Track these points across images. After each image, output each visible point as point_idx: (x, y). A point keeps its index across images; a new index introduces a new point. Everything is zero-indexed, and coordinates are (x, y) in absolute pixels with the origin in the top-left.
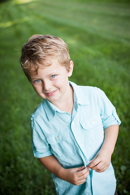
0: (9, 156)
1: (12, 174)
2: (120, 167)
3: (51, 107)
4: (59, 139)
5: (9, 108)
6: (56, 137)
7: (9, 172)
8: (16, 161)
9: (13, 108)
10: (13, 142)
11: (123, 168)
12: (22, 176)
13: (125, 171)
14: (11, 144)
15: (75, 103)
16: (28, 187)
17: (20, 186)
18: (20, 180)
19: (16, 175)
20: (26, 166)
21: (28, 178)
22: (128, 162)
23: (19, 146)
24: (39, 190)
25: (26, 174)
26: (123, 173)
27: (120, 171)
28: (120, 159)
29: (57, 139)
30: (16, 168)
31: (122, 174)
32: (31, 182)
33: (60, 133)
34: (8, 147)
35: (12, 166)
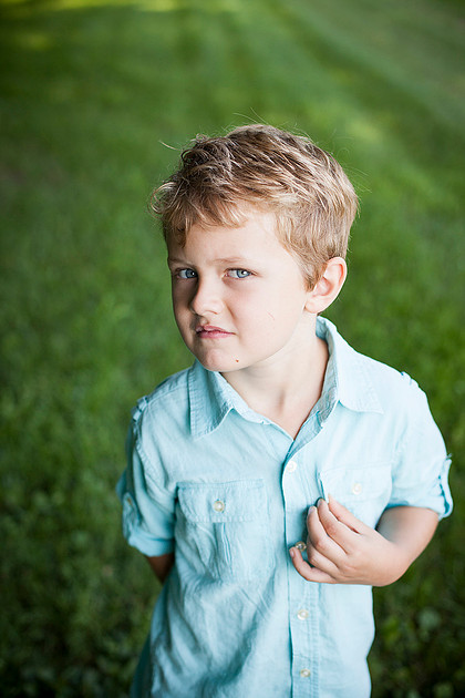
0: (57, 461)
1: (49, 525)
2: (418, 611)
3: (217, 390)
4: (222, 511)
5: (95, 298)
6: (214, 499)
7: (42, 516)
8: (74, 482)
9: (108, 300)
10: (82, 418)
11: (429, 619)
12: (81, 539)
13: (433, 632)
14: (70, 423)
15: (323, 397)
16: (94, 582)
17: (66, 571)
18: (74, 553)
19: (64, 530)
20: (106, 509)
21: (100, 552)
22: (449, 603)
23: (98, 437)
24: (128, 607)
25: (98, 537)
26: (425, 634)
27: (416, 625)
28: (428, 587)
29: (213, 507)
30: (69, 507)
31: (418, 637)
32: (109, 572)
33: (233, 492)
34: (59, 429)
35: (59, 498)
